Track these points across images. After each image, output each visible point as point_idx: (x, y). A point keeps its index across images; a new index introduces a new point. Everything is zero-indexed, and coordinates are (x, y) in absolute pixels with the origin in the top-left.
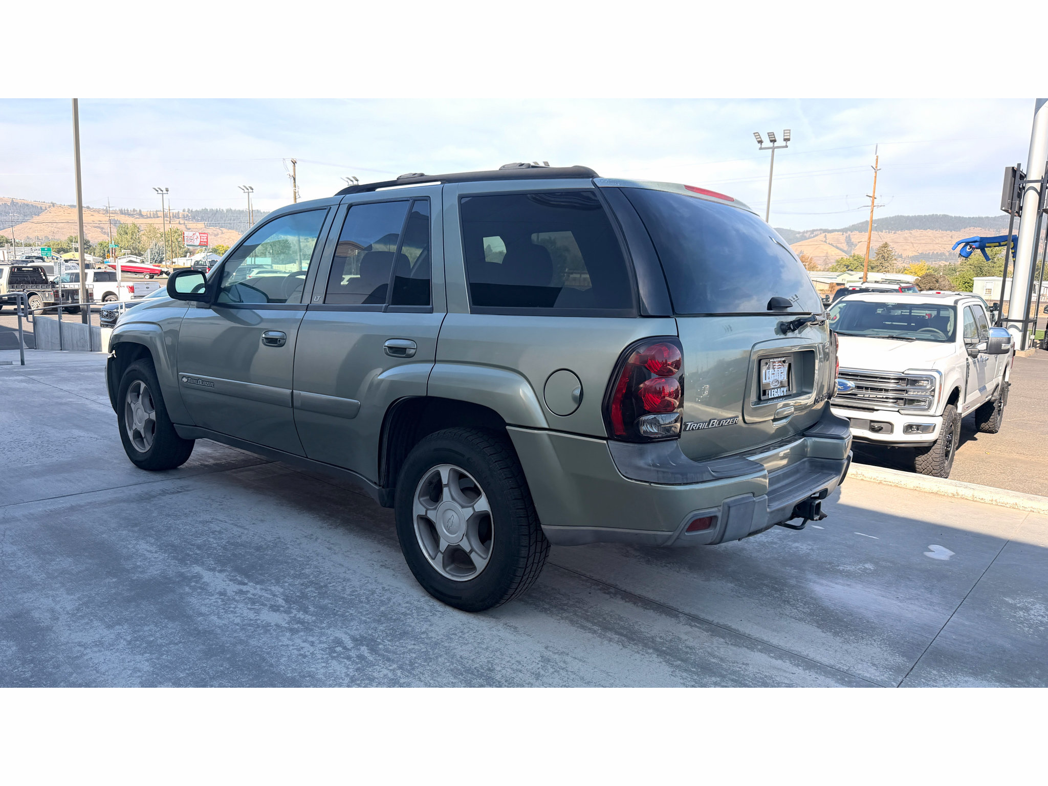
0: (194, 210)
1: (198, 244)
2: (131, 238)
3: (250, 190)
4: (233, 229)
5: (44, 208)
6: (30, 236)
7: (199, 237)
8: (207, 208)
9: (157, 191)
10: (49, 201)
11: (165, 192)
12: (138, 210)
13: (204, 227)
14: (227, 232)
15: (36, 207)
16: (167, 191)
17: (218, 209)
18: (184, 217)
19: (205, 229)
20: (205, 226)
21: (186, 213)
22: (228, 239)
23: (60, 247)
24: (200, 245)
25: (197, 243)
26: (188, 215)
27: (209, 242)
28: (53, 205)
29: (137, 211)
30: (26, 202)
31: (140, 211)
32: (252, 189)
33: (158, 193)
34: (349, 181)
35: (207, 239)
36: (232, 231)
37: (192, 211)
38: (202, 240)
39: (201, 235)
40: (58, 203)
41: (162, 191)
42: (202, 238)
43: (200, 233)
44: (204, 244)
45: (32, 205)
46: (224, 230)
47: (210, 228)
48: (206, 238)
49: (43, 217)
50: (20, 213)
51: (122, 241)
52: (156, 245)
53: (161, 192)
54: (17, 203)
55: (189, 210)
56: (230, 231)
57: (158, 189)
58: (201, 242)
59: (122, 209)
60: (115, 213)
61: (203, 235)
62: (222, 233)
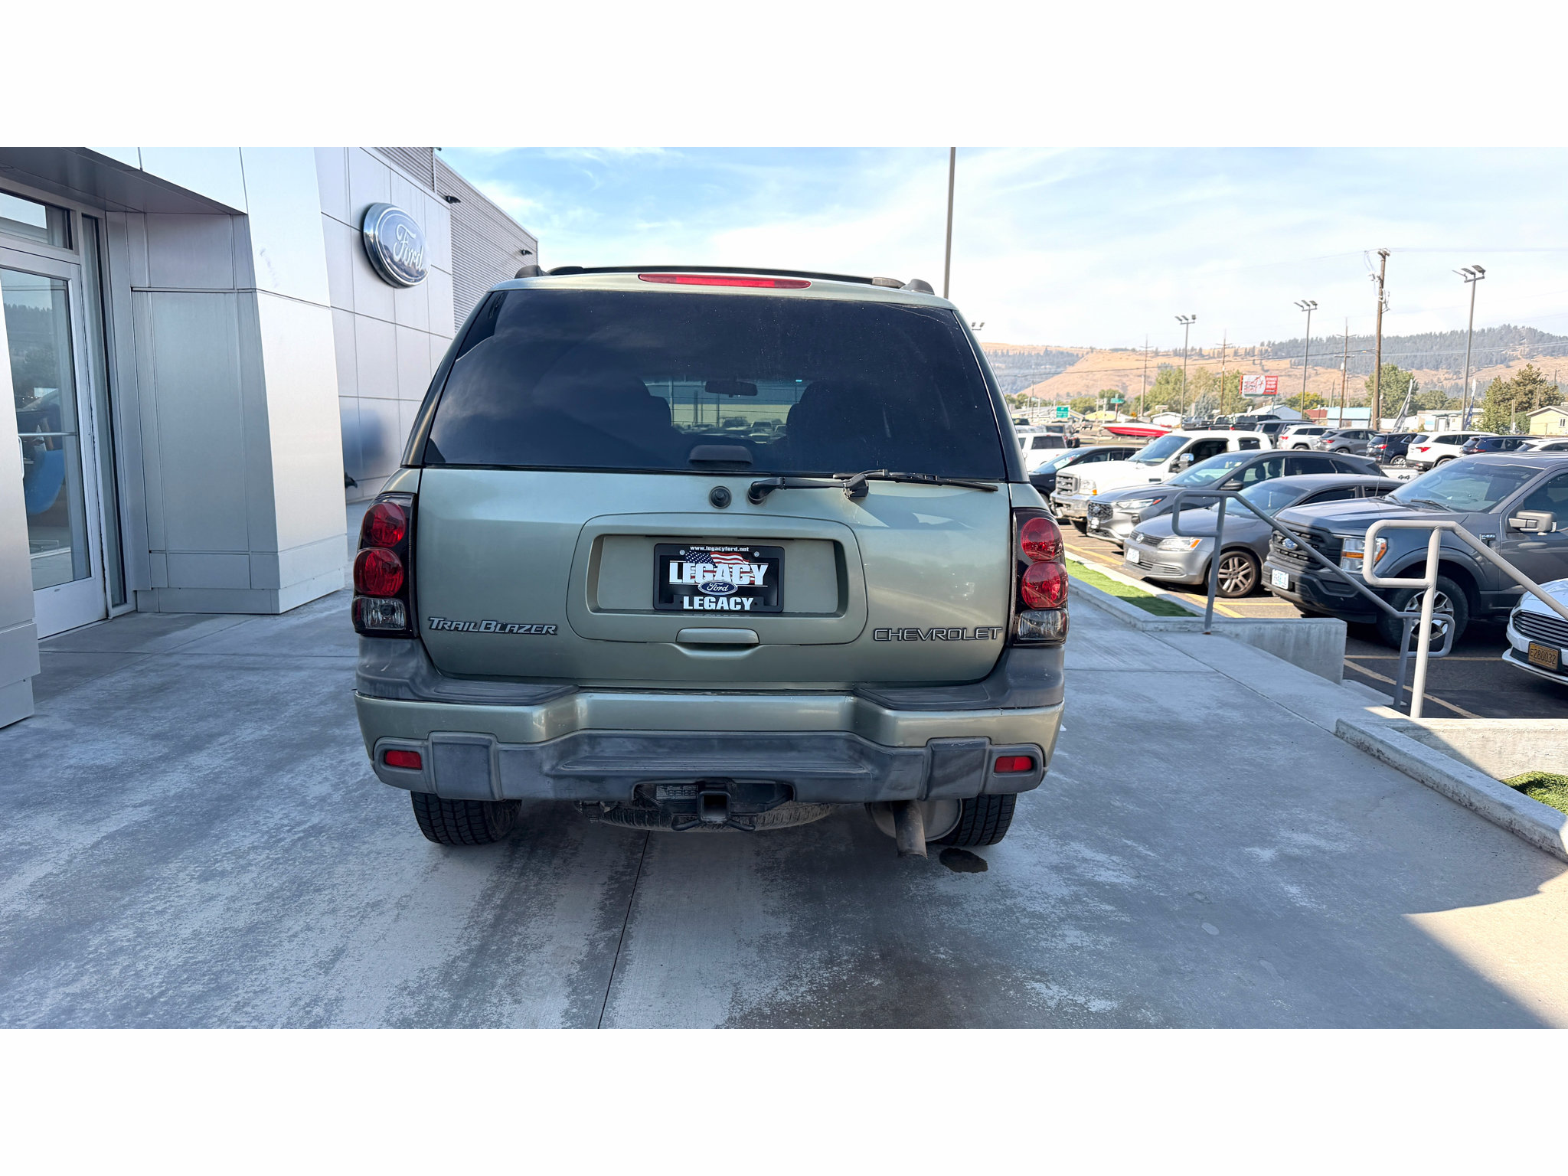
0: (1276, 343)
1: (1262, 392)
2: (1174, 389)
3: (1312, 307)
4: (1334, 368)
5: (1080, 356)
6: (1061, 393)
7: (1264, 382)
8: (1297, 338)
9: (1181, 320)
10: (1087, 345)
11: (1191, 320)
12: (1198, 349)
13: (1289, 366)
14: (1324, 373)
15: (1072, 355)
16: (1194, 319)
17: (1315, 339)
18: (1261, 355)
19: (1290, 370)
20: (1291, 365)
21: (1265, 347)
22: (1325, 383)
23: (1087, 405)
24: (1265, 394)
25: (1260, 390)
26: (1267, 350)
27: (1278, 389)
28: (1092, 350)
29: (1196, 350)
30: (1061, 349)
31: (1201, 349)
32: (1316, 305)
33: (1182, 324)
34: (1468, 274)
35: (1276, 384)
36: (1332, 370)
37: (1273, 344)
38: (1268, 387)
39: (1268, 379)
40: (1098, 348)
41: (1187, 319)
42: (1269, 383)
43: (1266, 377)
44: (1270, 393)
45: (1067, 353)
46: (1320, 369)
47: (1299, 367)
48: (1274, 383)
49: (1078, 366)
50: (1051, 364)
51: (1160, 393)
52: (1204, 397)
53: (1186, 321)
54: (1051, 352)
55: (1269, 342)
56: (1329, 370)
57: (1182, 318)
58: (1266, 389)
59: (1176, 350)
60: (1166, 355)
61: (1271, 379)
62: (1317, 374)
